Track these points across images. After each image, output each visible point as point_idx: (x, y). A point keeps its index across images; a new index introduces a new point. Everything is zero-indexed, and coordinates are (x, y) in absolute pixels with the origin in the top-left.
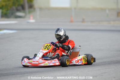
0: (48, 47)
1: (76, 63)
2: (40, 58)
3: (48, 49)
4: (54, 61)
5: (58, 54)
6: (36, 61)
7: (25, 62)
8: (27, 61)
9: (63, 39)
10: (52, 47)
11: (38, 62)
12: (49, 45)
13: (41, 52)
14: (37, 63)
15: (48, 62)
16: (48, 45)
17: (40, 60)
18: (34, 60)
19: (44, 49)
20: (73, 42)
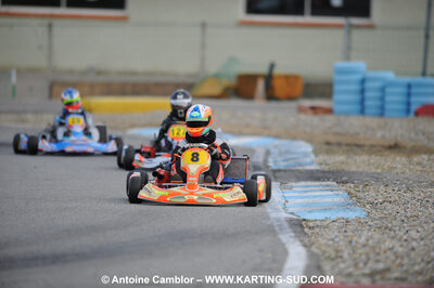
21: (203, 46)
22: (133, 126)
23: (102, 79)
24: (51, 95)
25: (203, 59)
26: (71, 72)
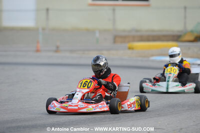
0: (88, 84)
1: (128, 108)
2: (79, 101)
3: (88, 88)
4: (101, 104)
5: (100, 95)
6: (73, 105)
7: (55, 106)
8: (59, 106)
9: (104, 73)
10: (93, 85)
11: (77, 106)
12: (89, 81)
13: (79, 91)
14: (77, 108)
15: (93, 106)
16: (87, 82)
17: (80, 103)
18: (70, 103)
19: (82, 87)
20: (119, 76)
21: (185, 17)
22: (153, 55)
23: (139, 34)
24: (115, 42)
25: (185, 23)
26: (124, 31)
